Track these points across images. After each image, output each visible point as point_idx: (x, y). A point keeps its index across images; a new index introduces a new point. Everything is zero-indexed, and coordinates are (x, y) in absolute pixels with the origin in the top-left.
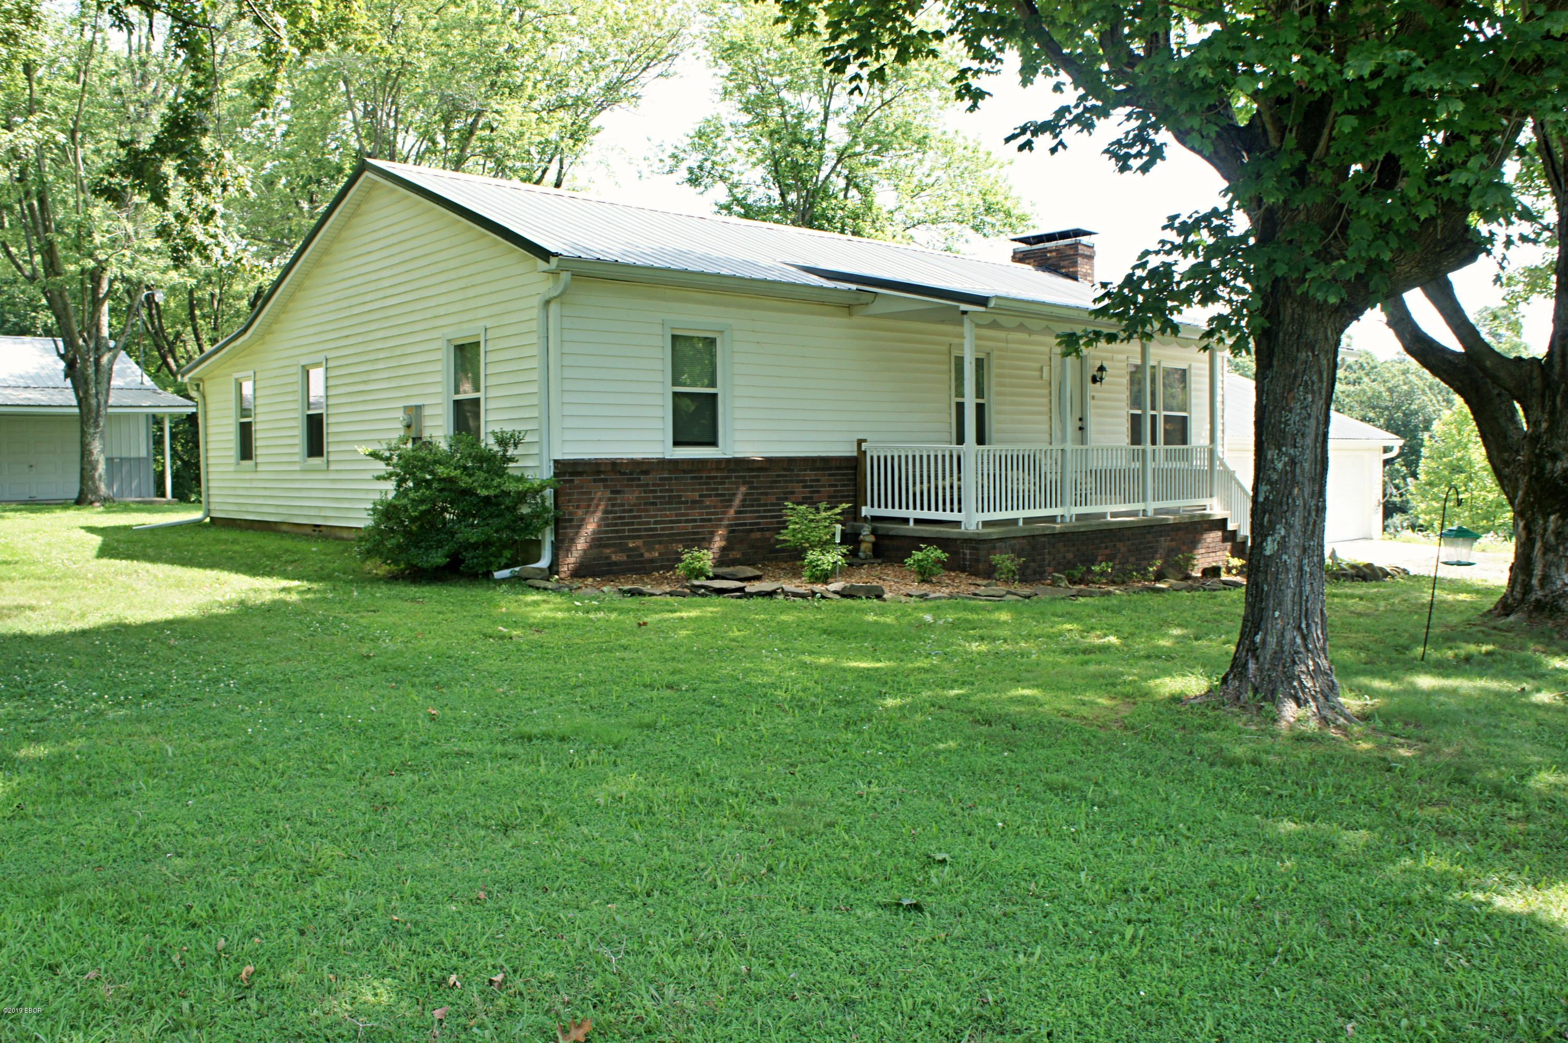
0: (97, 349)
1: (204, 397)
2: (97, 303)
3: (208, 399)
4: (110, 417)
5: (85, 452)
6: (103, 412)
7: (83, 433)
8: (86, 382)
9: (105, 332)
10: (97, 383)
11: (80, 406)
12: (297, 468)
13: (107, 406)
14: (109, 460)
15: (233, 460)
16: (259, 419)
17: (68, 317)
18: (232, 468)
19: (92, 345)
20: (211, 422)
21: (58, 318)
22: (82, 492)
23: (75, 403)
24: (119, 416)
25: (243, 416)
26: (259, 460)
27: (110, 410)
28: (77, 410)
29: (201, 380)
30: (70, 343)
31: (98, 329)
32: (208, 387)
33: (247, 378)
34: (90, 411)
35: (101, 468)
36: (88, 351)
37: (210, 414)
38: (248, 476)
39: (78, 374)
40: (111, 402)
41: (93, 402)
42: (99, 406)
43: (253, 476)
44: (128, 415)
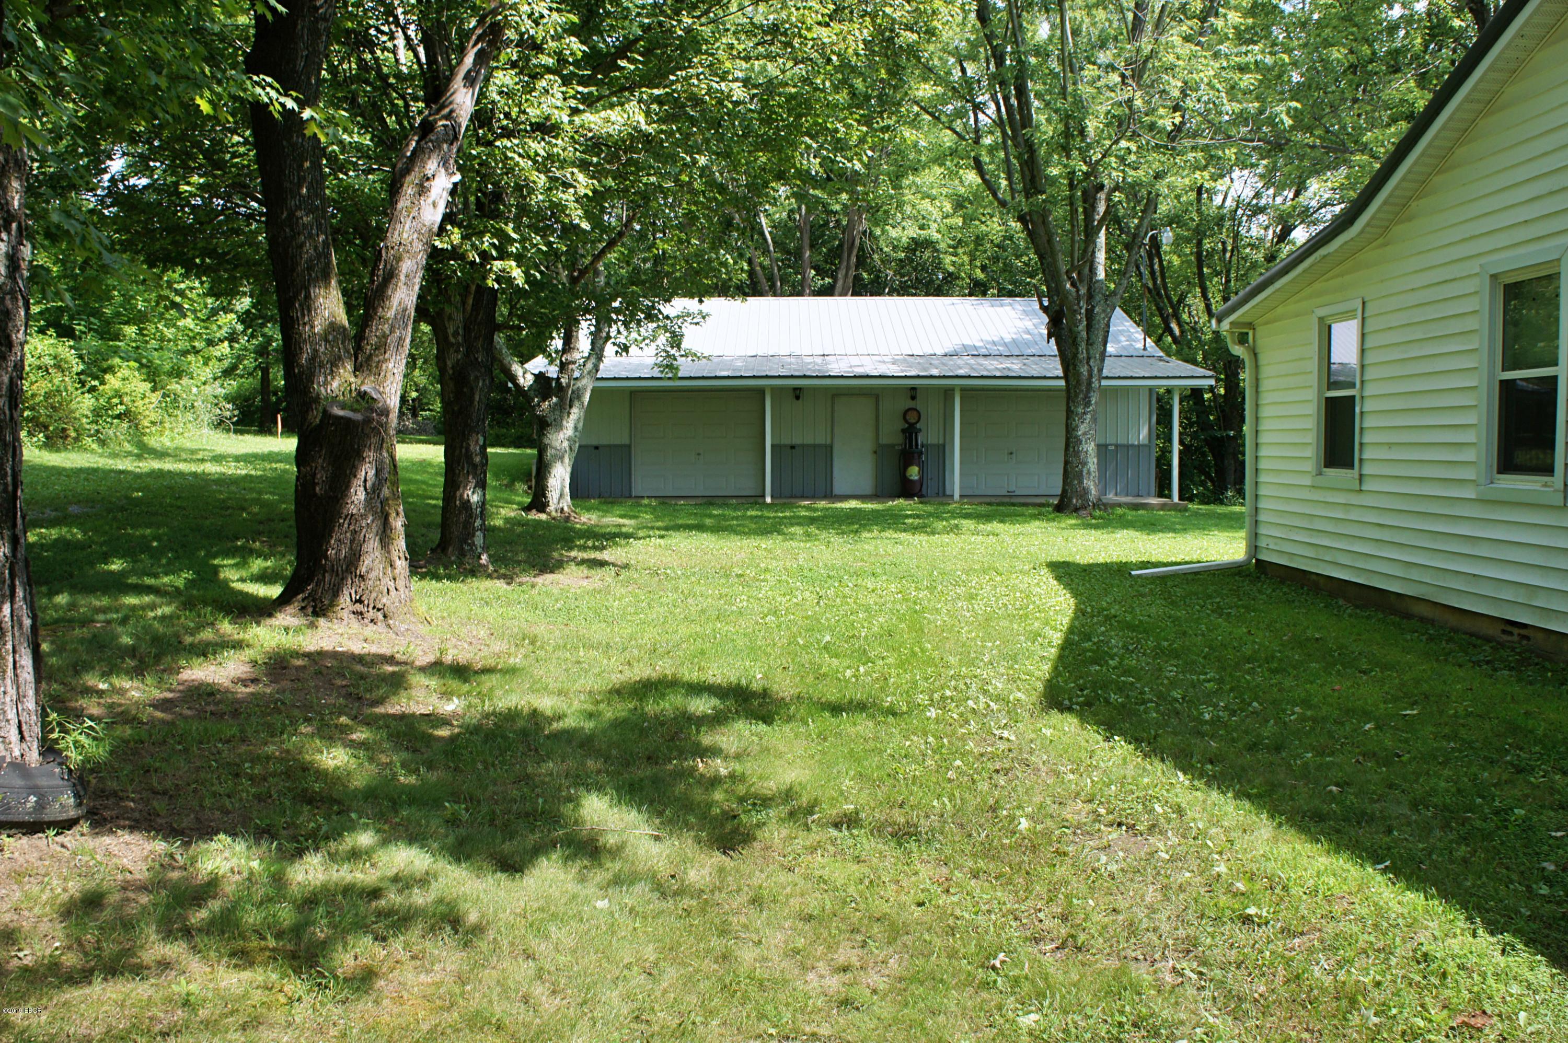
0: (1090, 296)
1: (1255, 355)
2: (1090, 233)
3: (1263, 359)
4: (1105, 391)
5: (1071, 443)
6: (1095, 384)
7: (1069, 413)
8: (1075, 344)
9: (1101, 274)
10: (1089, 343)
11: (1066, 377)
12: (1470, 493)
13: (1101, 378)
14: (1102, 448)
15: (1310, 466)
16: (1369, 390)
17: (1053, 254)
18: (1307, 481)
19: (1083, 291)
20: (1265, 398)
21: (1041, 257)
22: (1064, 495)
23: (1060, 373)
24: (1116, 389)
25: (1332, 385)
26: (1367, 470)
27: (1104, 383)
28: (1062, 383)
29: (1251, 325)
30: (1055, 291)
31: (1092, 270)
32: (1265, 339)
33: (1346, 315)
34: (1078, 382)
35: (1092, 463)
36: (1078, 298)
37: (1265, 385)
38: (1341, 498)
39: (1065, 332)
40: (1105, 373)
41: (1084, 370)
42: (1091, 375)
43: (1355, 499)
44: (1127, 389)
